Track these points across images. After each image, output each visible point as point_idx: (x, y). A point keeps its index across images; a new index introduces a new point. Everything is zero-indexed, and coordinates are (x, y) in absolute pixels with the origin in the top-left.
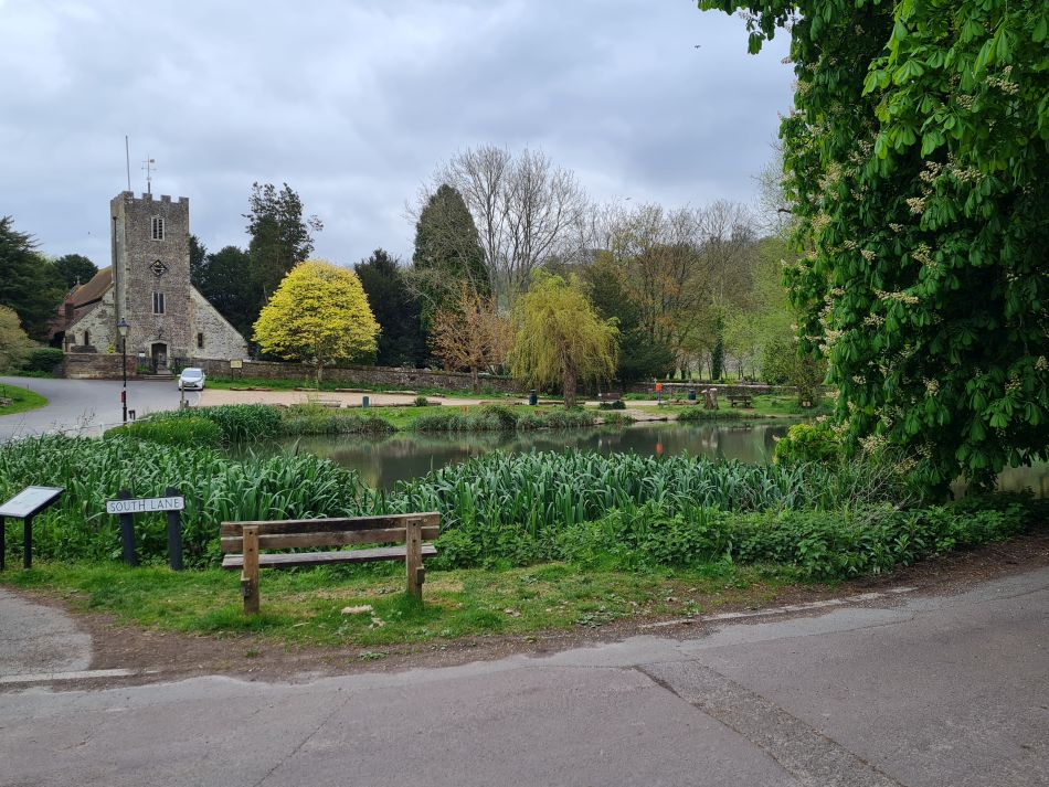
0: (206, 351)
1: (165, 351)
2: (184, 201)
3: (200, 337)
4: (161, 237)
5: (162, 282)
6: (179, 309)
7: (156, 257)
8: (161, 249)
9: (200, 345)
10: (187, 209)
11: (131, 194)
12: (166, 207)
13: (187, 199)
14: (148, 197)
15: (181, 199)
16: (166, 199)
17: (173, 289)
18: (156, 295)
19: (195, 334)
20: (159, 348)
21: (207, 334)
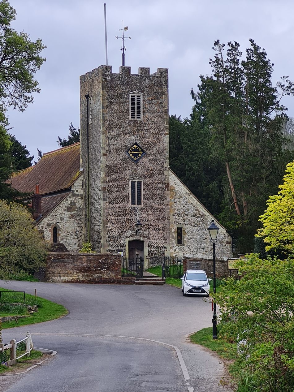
0: (186, 248)
1: (142, 249)
2: (164, 72)
3: (180, 231)
4: (139, 116)
5: (140, 167)
6: (157, 199)
7: (134, 139)
8: (139, 129)
9: (180, 241)
10: (167, 81)
11: (109, 68)
12: (145, 82)
13: (167, 70)
14: (126, 70)
15: (160, 70)
16: (145, 71)
17: (151, 176)
18: (133, 183)
19: (174, 229)
20: (136, 245)
21: (187, 228)
